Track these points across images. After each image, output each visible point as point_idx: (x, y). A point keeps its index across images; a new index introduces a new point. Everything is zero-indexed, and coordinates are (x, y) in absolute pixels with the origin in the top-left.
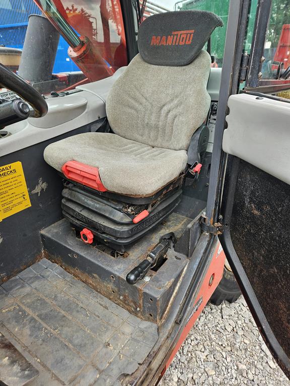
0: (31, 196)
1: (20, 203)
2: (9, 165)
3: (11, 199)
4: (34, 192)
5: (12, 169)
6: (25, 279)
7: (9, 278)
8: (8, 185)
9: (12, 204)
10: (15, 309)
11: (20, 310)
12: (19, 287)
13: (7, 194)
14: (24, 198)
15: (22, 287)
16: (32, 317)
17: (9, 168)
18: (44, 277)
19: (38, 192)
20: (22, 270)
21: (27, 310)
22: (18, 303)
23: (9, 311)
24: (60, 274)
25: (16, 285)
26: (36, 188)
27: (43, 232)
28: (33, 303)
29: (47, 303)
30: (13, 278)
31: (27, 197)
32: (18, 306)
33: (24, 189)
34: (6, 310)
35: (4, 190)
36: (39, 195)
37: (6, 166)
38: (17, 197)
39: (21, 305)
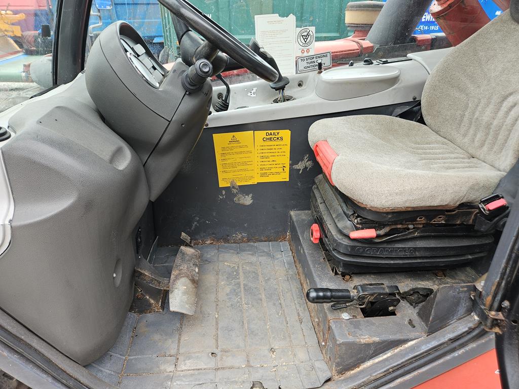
0: (291, 170)
1: (278, 173)
2: (278, 131)
3: (270, 166)
4: (296, 167)
5: (279, 136)
6: (259, 250)
7: (249, 241)
8: (271, 151)
9: (270, 171)
10: (234, 267)
11: (237, 271)
12: (251, 253)
13: (268, 160)
14: (284, 170)
15: (252, 255)
16: (240, 282)
17: (276, 134)
18: (273, 258)
19: (300, 169)
20: (262, 241)
21: (241, 274)
22: (240, 265)
23: (230, 266)
24: (288, 263)
25: (249, 250)
26: (300, 163)
27: (292, 213)
28: (249, 272)
29: (258, 280)
30: (252, 243)
31: (287, 169)
32: (238, 267)
33: (286, 160)
34: (228, 264)
35: (266, 155)
36: (300, 173)
37: (274, 131)
38: (276, 166)
39: (241, 268)
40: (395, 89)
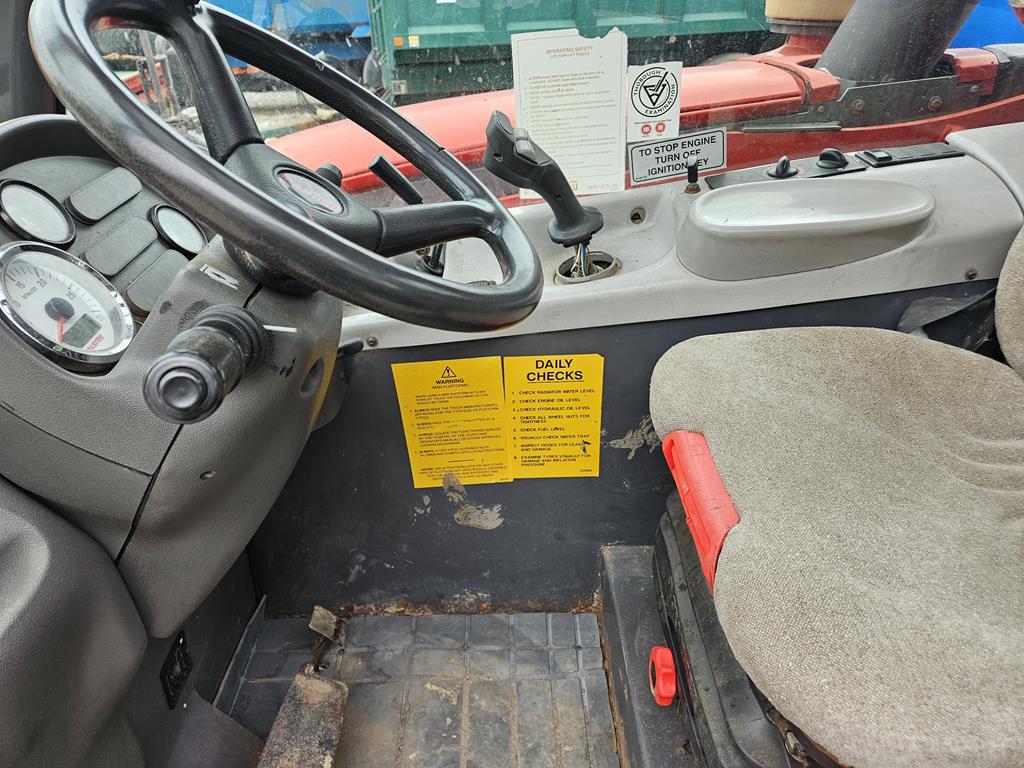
0: (605, 451)
1: (571, 458)
2: (569, 357)
3: (549, 441)
4: (618, 444)
5: (573, 368)
6: (520, 640)
7: (495, 609)
8: (551, 405)
9: (549, 453)
10: (447, 700)
11: (454, 713)
12: (496, 648)
13: (541, 425)
14: (584, 450)
15: (500, 655)
16: (458, 754)
17: (564, 364)
18: (554, 670)
19: (630, 450)
20: (529, 610)
21: (465, 724)
22: (467, 689)
23: (437, 695)
24: (593, 695)
25: (494, 640)
26: (629, 436)
27: (608, 552)
28: (487, 717)
29: (506, 749)
30: (502, 616)
31: (595, 449)
32: (460, 698)
33: (594, 429)
34: (435, 688)
35: (536, 414)
36: (630, 458)
37: (558, 357)
38: (565, 441)
39: (466, 701)
40: (913, 250)
